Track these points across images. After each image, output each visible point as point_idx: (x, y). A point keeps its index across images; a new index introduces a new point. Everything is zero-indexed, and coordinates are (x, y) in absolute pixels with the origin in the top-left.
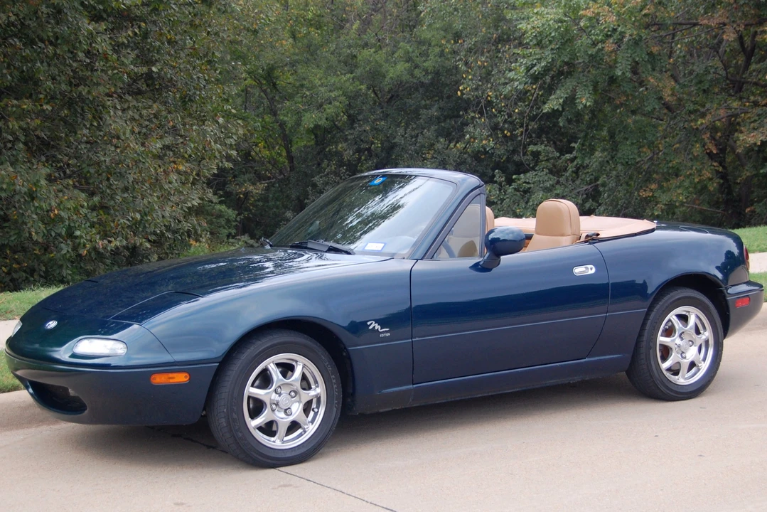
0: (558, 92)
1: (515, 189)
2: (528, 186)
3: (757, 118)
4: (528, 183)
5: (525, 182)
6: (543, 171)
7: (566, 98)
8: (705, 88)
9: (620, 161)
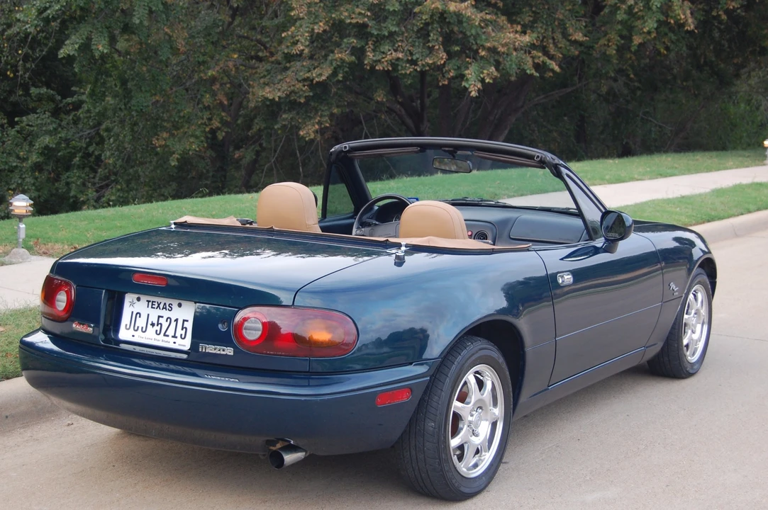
1: (18, 132)
2: (32, 129)
3: (266, 73)
4: (31, 126)
5: (28, 125)
6: (45, 113)
7: (82, 43)
8: (214, 40)
9: (135, 108)
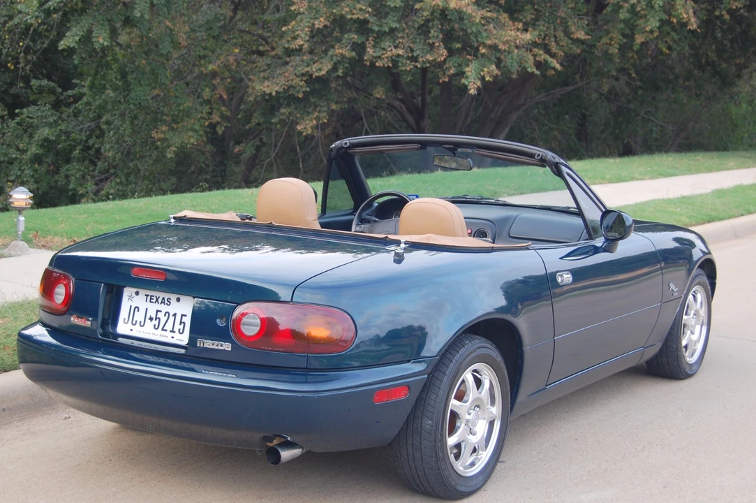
0: (74, 29)
1: (18, 124)
2: (32, 121)
4: (31, 118)
5: (29, 117)
6: (45, 105)
7: (82, 36)
8: (215, 34)
9: (133, 102)
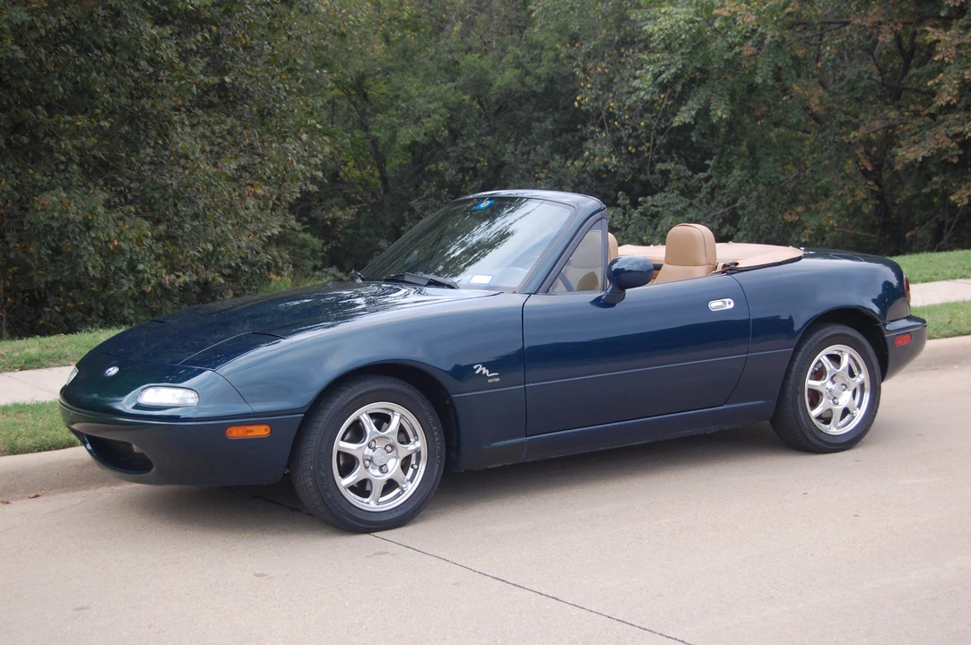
0: (690, 103)
1: (642, 213)
2: (656, 209)
3: (918, 130)
4: (657, 206)
5: (653, 205)
6: (673, 192)
7: (699, 109)
8: (858, 96)
9: (762, 181)
